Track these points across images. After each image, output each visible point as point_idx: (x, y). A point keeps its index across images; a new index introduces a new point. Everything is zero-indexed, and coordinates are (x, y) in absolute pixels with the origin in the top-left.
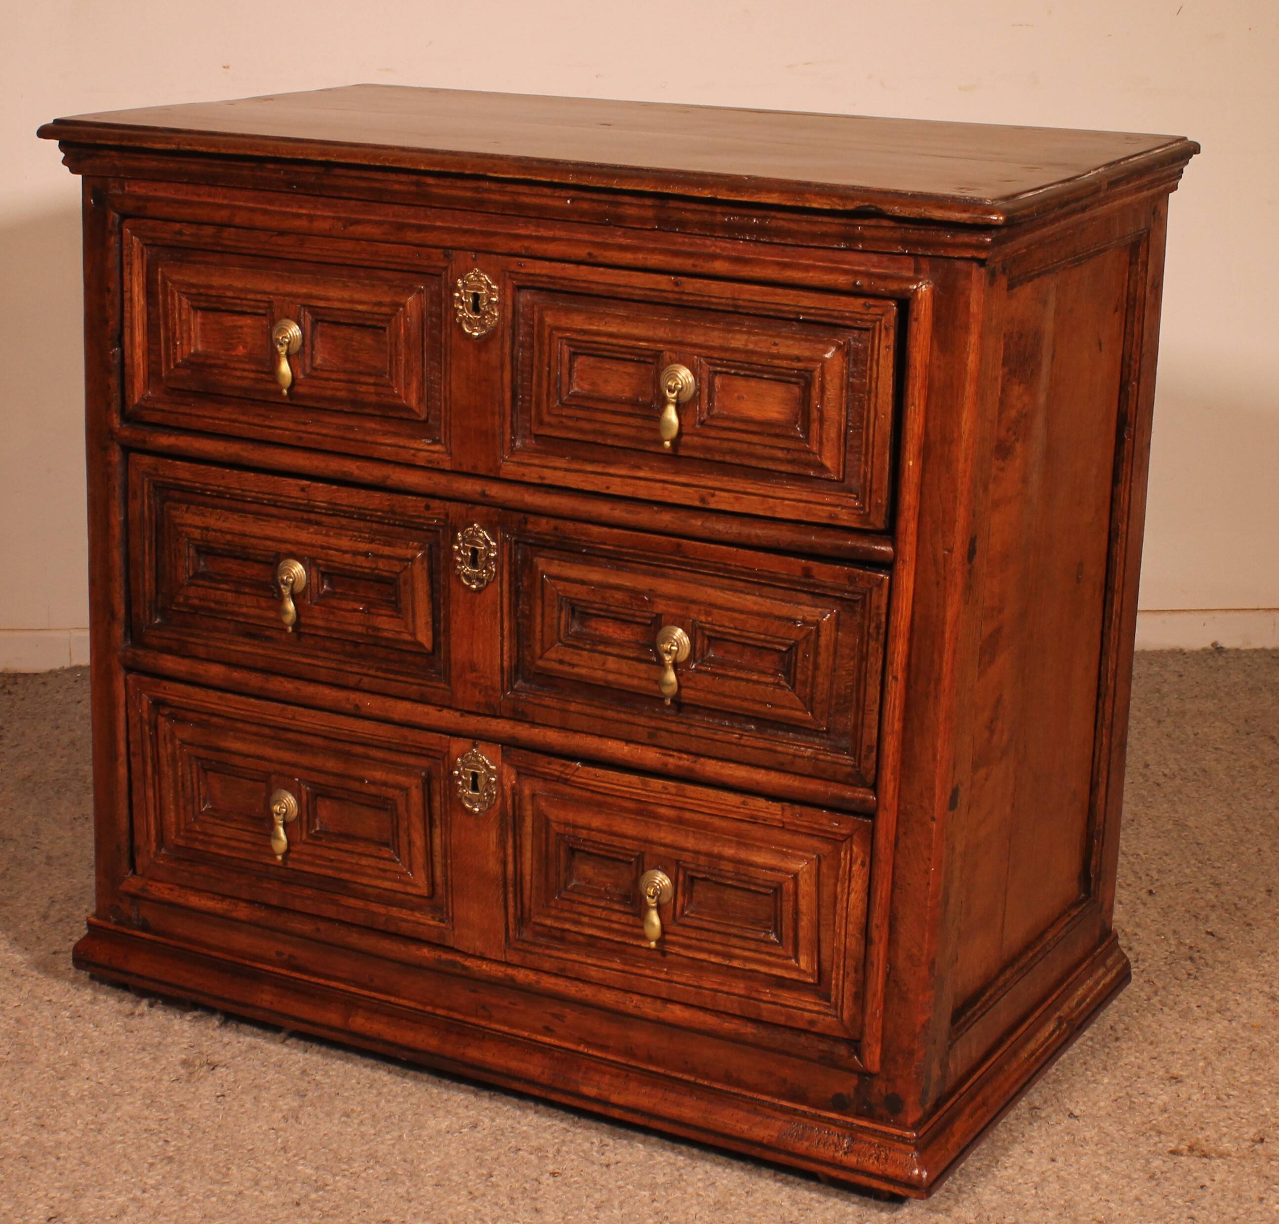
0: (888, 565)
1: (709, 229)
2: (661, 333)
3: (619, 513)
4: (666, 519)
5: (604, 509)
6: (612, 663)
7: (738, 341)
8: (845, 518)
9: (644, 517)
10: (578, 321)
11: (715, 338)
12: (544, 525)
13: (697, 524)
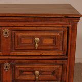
0: (66, 59)
1: (41, 21)
2: (34, 34)
3: (29, 58)
4: (36, 58)
5: (27, 58)
6: (28, 77)
7: (46, 34)
8: (61, 54)
9: (33, 58)
10: (21, 34)
11: (42, 34)
12: (17, 61)
13: (41, 58)
